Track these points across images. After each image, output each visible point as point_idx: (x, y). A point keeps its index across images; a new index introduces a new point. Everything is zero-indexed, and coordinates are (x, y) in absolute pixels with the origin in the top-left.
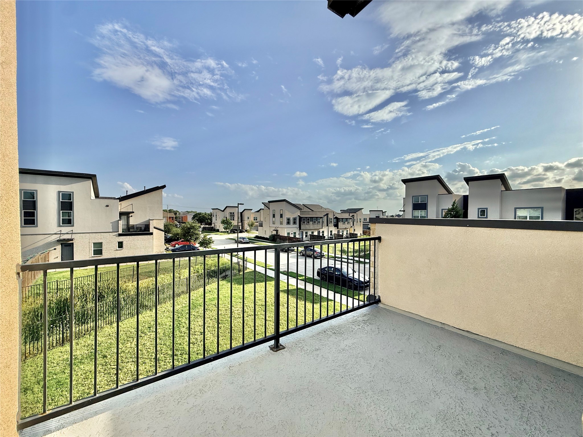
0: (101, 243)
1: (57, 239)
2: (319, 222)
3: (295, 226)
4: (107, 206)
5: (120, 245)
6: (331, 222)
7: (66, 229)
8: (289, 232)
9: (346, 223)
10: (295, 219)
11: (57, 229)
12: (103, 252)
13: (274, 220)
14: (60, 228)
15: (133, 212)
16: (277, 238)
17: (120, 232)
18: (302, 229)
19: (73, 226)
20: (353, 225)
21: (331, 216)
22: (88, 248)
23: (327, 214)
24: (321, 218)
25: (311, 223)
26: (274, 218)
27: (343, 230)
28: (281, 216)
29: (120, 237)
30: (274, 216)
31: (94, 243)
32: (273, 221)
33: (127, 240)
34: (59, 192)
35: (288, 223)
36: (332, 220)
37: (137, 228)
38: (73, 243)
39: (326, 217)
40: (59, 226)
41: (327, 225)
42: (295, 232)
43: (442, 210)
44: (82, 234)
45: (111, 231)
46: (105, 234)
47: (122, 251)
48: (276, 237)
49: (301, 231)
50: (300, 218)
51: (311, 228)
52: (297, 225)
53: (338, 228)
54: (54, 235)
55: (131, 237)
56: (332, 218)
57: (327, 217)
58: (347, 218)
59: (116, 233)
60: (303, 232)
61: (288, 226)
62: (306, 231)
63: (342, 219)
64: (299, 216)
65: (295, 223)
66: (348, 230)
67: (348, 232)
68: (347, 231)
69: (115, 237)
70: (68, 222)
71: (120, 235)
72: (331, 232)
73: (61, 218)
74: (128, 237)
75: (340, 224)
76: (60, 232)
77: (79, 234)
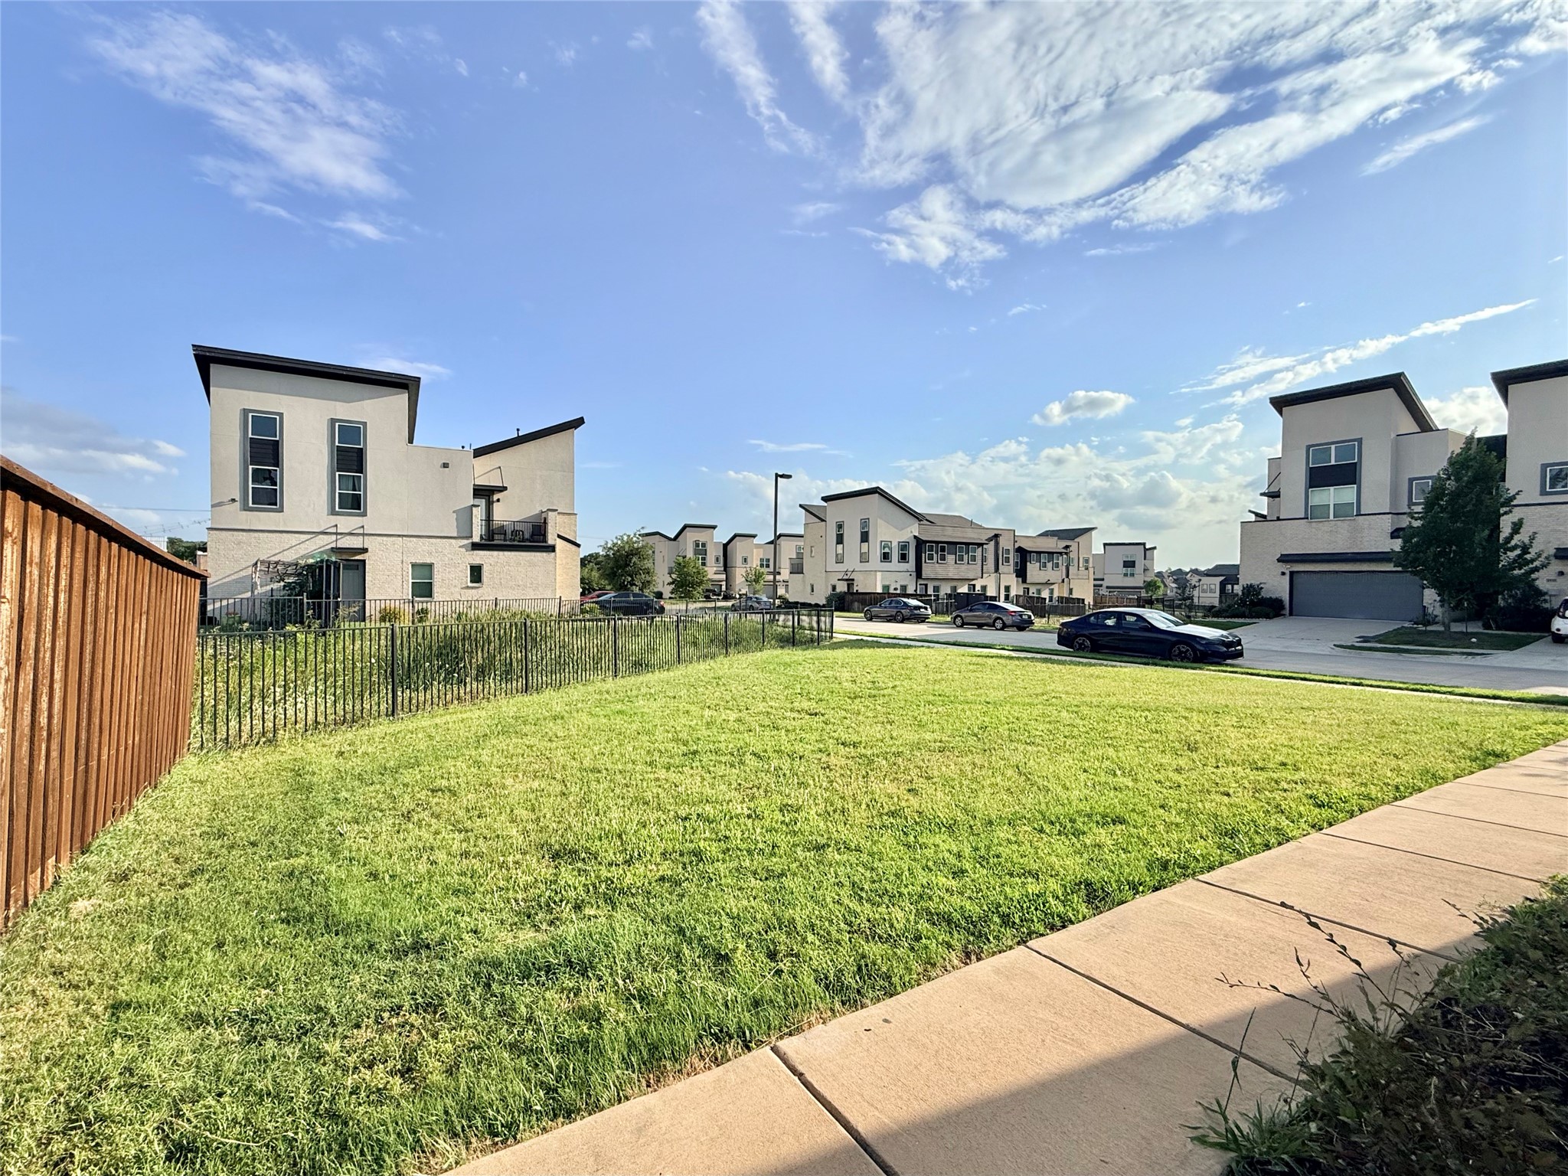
0: (431, 566)
1: (329, 547)
2: (974, 558)
3: (904, 566)
4: (445, 465)
5: (476, 573)
6: (1007, 560)
7: (348, 523)
8: (887, 583)
9: (1050, 565)
10: (904, 547)
11: (327, 522)
12: (435, 589)
13: (840, 551)
14: (335, 519)
15: (505, 489)
16: (852, 602)
17: (476, 539)
18: (924, 576)
19: (364, 514)
20: (1068, 576)
21: (1005, 543)
22: (400, 578)
23: (996, 536)
24: (980, 545)
25: (950, 558)
26: (840, 546)
27: (1039, 587)
28: (865, 537)
29: (476, 552)
30: (840, 540)
31: (414, 565)
32: (837, 555)
33: (492, 561)
34: (333, 421)
35: (886, 557)
36: (1011, 556)
37: (515, 532)
38: (364, 561)
39: (992, 543)
40: (333, 512)
41: (997, 570)
42: (903, 583)
43: (1411, 481)
44: (385, 538)
45: (455, 535)
46: (438, 540)
47: (480, 591)
48: (849, 598)
49: (921, 582)
50: (920, 543)
51: (951, 575)
52: (911, 565)
53: (1024, 581)
54: (321, 536)
55: (501, 553)
56: (1011, 548)
57: (997, 544)
58: (1053, 553)
59: (466, 542)
60: (926, 585)
61: (886, 566)
62: (937, 583)
63: (1039, 553)
64: (915, 537)
65: (903, 558)
66: (1055, 587)
67: (1056, 595)
68: (1052, 591)
69: (464, 550)
70: (353, 503)
71: (475, 546)
72: (1007, 589)
73: (337, 491)
74: (495, 553)
75: (1032, 569)
76: (333, 530)
77: (379, 538)
